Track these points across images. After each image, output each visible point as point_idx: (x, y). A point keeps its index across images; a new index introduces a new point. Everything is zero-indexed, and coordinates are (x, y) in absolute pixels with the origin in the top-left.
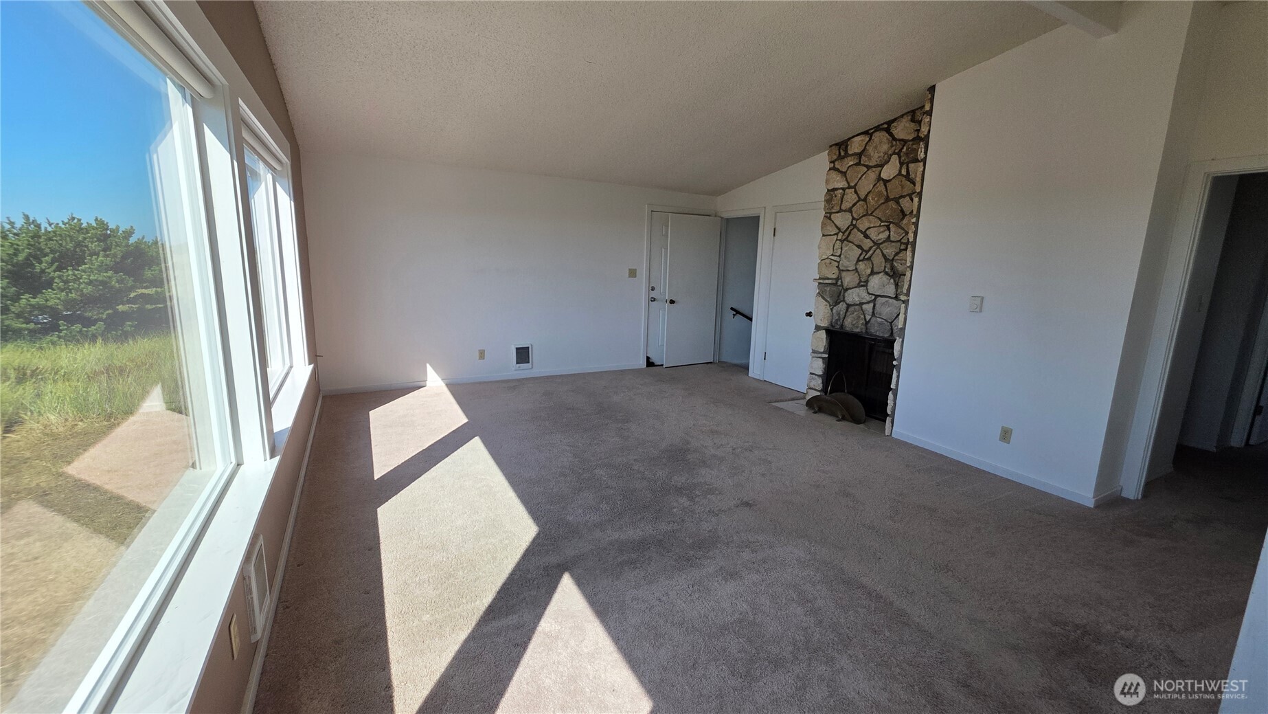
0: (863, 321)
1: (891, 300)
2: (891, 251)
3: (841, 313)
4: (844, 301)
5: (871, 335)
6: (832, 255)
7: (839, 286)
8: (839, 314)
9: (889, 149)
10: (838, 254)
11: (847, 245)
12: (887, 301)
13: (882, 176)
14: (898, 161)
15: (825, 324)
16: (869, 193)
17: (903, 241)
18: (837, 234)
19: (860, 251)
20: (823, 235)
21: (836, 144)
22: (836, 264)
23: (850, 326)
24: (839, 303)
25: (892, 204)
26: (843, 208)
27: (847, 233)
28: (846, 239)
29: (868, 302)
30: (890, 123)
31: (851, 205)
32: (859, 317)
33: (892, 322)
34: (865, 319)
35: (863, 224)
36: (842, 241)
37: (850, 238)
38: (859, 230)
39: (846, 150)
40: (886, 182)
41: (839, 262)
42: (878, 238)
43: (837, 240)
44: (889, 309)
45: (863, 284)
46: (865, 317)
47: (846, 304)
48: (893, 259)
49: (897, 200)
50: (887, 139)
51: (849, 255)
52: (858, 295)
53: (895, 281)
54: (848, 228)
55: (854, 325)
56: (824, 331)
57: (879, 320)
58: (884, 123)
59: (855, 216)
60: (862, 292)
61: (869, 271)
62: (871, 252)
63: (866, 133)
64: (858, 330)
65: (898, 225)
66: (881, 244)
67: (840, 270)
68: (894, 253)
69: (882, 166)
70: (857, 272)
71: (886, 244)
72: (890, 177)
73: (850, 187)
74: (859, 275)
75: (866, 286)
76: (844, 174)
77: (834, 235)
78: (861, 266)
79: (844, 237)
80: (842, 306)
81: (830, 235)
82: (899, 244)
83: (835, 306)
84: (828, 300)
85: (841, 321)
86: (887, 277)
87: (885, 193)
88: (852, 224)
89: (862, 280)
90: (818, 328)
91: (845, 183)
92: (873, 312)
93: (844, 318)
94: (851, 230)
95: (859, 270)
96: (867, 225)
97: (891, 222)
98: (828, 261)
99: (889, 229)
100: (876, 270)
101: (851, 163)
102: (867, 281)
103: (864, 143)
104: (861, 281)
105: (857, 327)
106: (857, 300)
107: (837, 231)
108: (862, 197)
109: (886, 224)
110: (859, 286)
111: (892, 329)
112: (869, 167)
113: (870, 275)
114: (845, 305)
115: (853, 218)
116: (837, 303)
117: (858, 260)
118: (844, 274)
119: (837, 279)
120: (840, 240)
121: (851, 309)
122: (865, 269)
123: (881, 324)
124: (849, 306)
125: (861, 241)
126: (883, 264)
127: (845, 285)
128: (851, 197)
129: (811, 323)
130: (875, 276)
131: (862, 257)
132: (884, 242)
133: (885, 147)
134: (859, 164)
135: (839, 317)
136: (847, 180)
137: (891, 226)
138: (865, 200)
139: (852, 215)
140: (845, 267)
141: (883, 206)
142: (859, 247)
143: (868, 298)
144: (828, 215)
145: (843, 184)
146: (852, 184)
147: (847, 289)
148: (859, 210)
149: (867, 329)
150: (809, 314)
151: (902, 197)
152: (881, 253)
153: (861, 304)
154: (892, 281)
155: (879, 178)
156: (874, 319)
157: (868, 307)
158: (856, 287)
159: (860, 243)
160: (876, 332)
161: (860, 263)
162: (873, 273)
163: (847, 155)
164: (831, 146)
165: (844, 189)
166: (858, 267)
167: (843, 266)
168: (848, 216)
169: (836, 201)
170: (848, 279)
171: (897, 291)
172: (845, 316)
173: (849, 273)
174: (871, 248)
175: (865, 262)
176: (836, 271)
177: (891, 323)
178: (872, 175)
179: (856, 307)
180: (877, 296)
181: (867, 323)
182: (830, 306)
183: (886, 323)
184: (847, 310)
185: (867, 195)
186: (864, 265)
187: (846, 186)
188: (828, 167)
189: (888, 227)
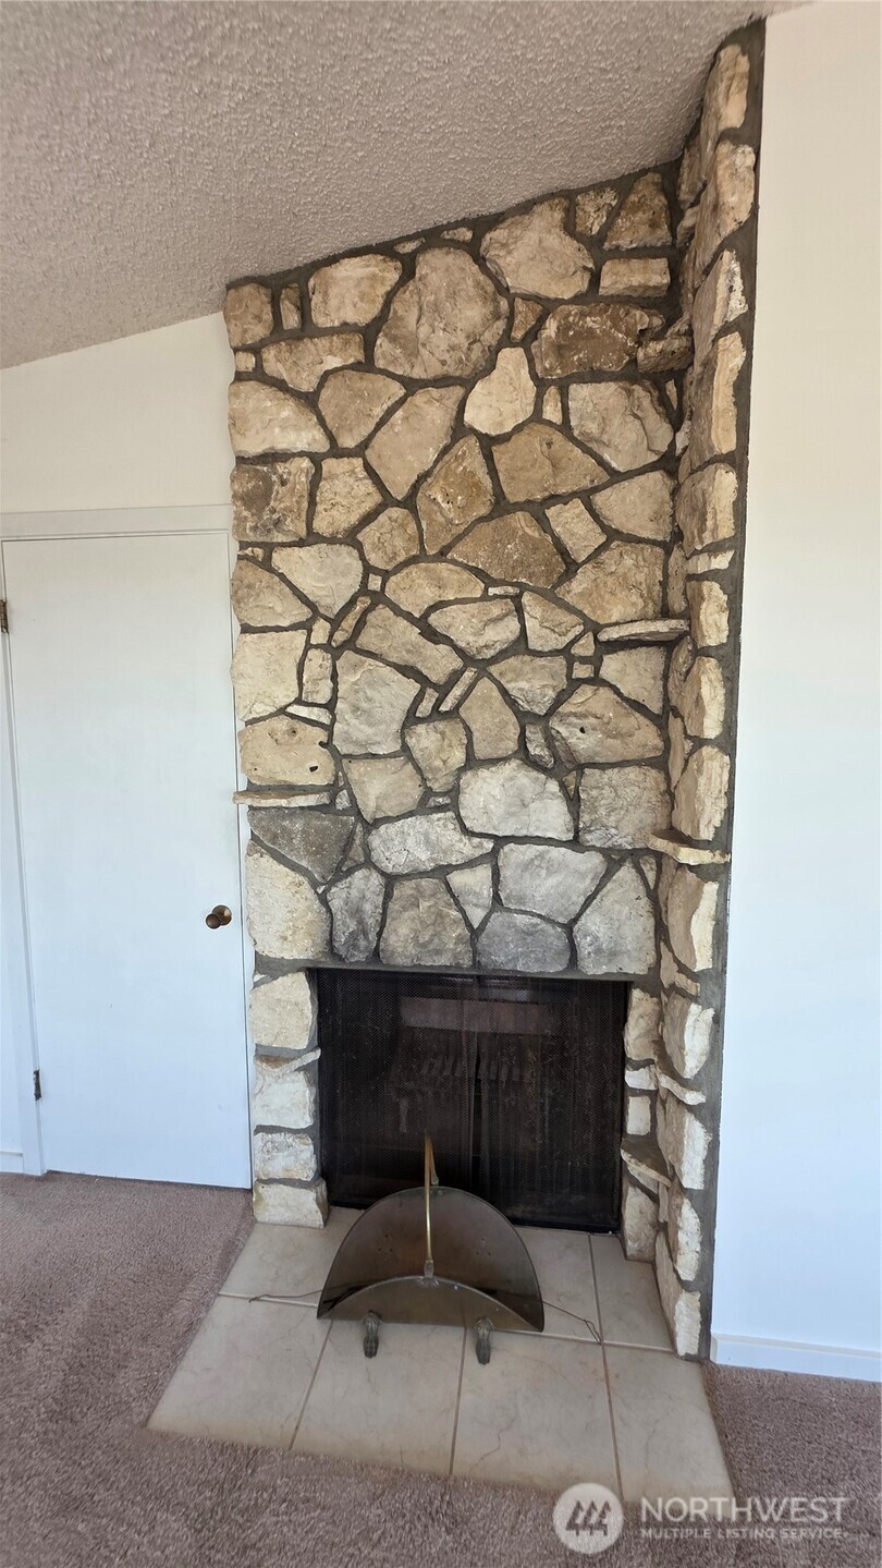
0: (461, 930)
1: (557, 853)
2: (537, 684)
3: (368, 907)
4: (369, 863)
5: (496, 972)
6: (299, 701)
7: (344, 812)
8: (356, 913)
9: (486, 326)
10: (323, 695)
11: (355, 667)
12: (541, 856)
13: (468, 418)
14: (525, 371)
15: (303, 948)
16: (423, 477)
17: (577, 650)
18: (307, 626)
19: (413, 688)
20: (246, 629)
21: (260, 281)
22: (322, 736)
23: (412, 950)
24: (350, 872)
25: (521, 521)
26: (321, 525)
27: (350, 622)
28: (350, 644)
29: (471, 864)
30: (484, 224)
31: (354, 519)
32: (440, 915)
33: (575, 920)
34: (469, 925)
35: (414, 591)
36: (334, 651)
37: (367, 639)
38: (397, 611)
39: (304, 309)
40: (488, 443)
41: (329, 729)
42: (481, 642)
43: (308, 646)
44: (552, 881)
45: (440, 800)
46: (463, 912)
47: (383, 874)
48: (552, 711)
49: (537, 510)
50: (478, 284)
51: (369, 700)
52: (427, 842)
53: (563, 786)
54: (352, 602)
55: (424, 945)
56: (302, 976)
57: (521, 920)
58: (463, 223)
59: (375, 559)
60: (440, 828)
61: (458, 757)
62: (457, 691)
63: (386, 250)
64: (444, 960)
65: (551, 596)
66: (494, 660)
67: (338, 758)
68: (551, 694)
69: (468, 384)
70: (411, 759)
71: (513, 661)
72: (501, 424)
73: (337, 452)
74: (418, 770)
75: (454, 806)
76: (309, 400)
77: (294, 627)
78: (424, 739)
79: (340, 637)
80: (363, 884)
81: (278, 629)
82: (561, 661)
83: (332, 883)
84: (304, 863)
85: (372, 936)
86: (535, 774)
87: (487, 482)
88: (364, 589)
89: (436, 787)
90: (268, 968)
91: (319, 434)
92: (496, 898)
93: (383, 925)
94: (366, 612)
95: (417, 754)
96: (429, 595)
97: (523, 588)
98: (282, 724)
99: (520, 610)
100: (481, 751)
101: (333, 362)
102: (454, 792)
103: (382, 290)
104: (428, 792)
105: (438, 952)
106: (424, 858)
107: (305, 613)
108: (399, 492)
109: (511, 590)
110: (424, 807)
111: (573, 948)
112: (412, 386)
113: (462, 770)
114: (376, 880)
115: (368, 569)
116: (340, 873)
117: (411, 719)
118: (356, 771)
119: (333, 789)
120: (326, 647)
121: (404, 890)
122: (440, 750)
123: (529, 933)
124: (391, 880)
125: (414, 650)
126: (513, 731)
127: (369, 808)
128: (346, 493)
129: (232, 950)
130: (484, 773)
131: (425, 707)
132: (503, 655)
133: (472, 313)
134: (366, 365)
135: (361, 922)
136: (322, 422)
137: (526, 599)
138: (409, 503)
139: (362, 557)
140: (357, 743)
141: (486, 529)
142: (407, 671)
143: (467, 848)
144: (259, 552)
145: (308, 437)
146: (348, 441)
147: (377, 823)
148: (388, 537)
149: (475, 952)
150: (218, 918)
151: (554, 499)
152: (496, 693)
153: (442, 872)
154: (553, 786)
155: (459, 429)
156: (498, 919)
157: (474, 882)
158: (411, 814)
159: (411, 660)
160: (516, 959)
161: (421, 729)
162: (472, 762)
163: (307, 329)
164: (233, 285)
165: (316, 459)
166: (411, 742)
167: (347, 739)
168: (347, 558)
169: (285, 500)
170: (376, 788)
171: (576, 817)
172: (384, 914)
173: (380, 764)
174: (455, 677)
175: (441, 725)
176: (322, 758)
177: (569, 928)
178: (433, 412)
179: (424, 882)
180: (500, 841)
181: (475, 933)
182: (314, 885)
183: (543, 925)
184: (388, 896)
185: (415, 488)
186: (435, 737)
187: (322, 445)
188: (223, 365)
189: (517, 599)
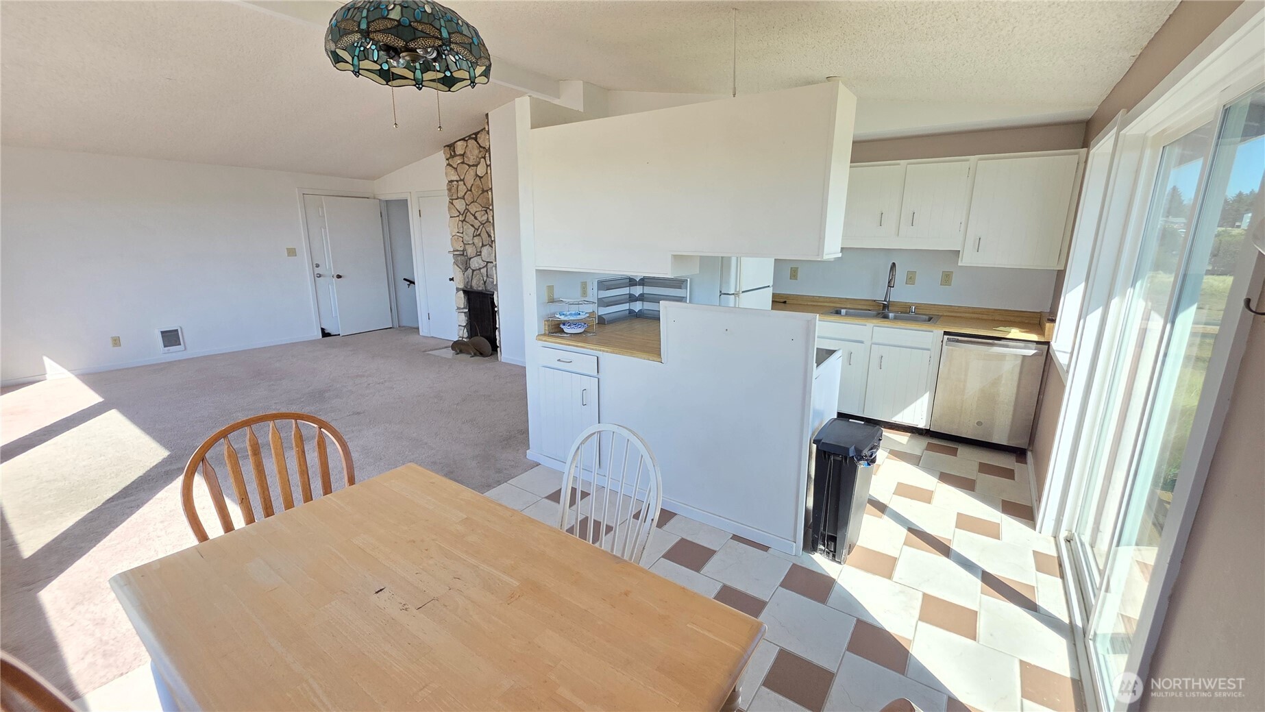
0: (482, 282)
3: (470, 276)
4: (470, 267)
5: (489, 291)
6: (458, 232)
7: (466, 256)
8: (468, 278)
9: (479, 154)
10: (461, 231)
11: (465, 225)
13: (477, 173)
14: (485, 164)
15: (461, 286)
16: (472, 185)
19: (474, 229)
20: (451, 217)
21: (448, 146)
22: (461, 239)
24: (468, 269)
25: (486, 194)
26: (459, 195)
27: (464, 215)
28: (464, 220)
29: (484, 267)
30: (476, 134)
31: (464, 194)
32: (480, 279)
34: (483, 280)
35: (473, 208)
36: (462, 222)
37: (467, 219)
38: (471, 213)
39: (454, 151)
40: (480, 178)
41: (463, 238)
42: (482, 220)
43: (459, 220)
46: (483, 278)
47: (472, 269)
49: (488, 192)
51: (468, 232)
52: (477, 263)
54: (464, 211)
55: (477, 285)
56: (462, 292)
58: (474, 134)
59: (467, 202)
60: (479, 260)
61: (481, 245)
62: (480, 230)
63: (463, 139)
64: (480, 289)
66: (485, 223)
67: (464, 244)
69: (477, 166)
70: (474, 244)
71: (487, 224)
72: (482, 175)
73: (461, 180)
74: (476, 247)
75: (480, 255)
76: (456, 169)
77: (457, 216)
78: (476, 240)
79: (463, 218)
80: (470, 271)
81: (455, 217)
83: (465, 272)
84: (461, 267)
85: (470, 283)
86: (490, 248)
88: (466, 209)
90: (458, 290)
91: (458, 176)
92: (487, 275)
93: (472, 280)
94: (466, 213)
96: (475, 209)
97: (488, 208)
98: (456, 237)
100: (484, 243)
101: (459, 162)
102: (481, 252)
103: (464, 147)
104: (477, 252)
105: (480, 286)
106: (477, 266)
107: (458, 214)
108: (469, 188)
109: (485, 209)
110: (477, 255)
112: (469, 166)
113: (482, 247)
114: (471, 271)
115: (467, 204)
116: (466, 269)
117: (474, 236)
118: (467, 246)
119: (463, 251)
120: (461, 220)
121: (475, 273)
122: (478, 243)
124: (473, 271)
125: (473, 221)
127: (469, 255)
128: (462, 189)
129: (453, 285)
130: (485, 248)
131: (475, 234)
133: (476, 152)
134: (463, 163)
135: (469, 280)
136: (458, 174)
137: (488, 210)
138: (471, 190)
139: (465, 202)
140: (467, 241)
141: (482, 196)
142: (472, 226)
143: (483, 264)
144: (451, 201)
145: (456, 177)
146: (462, 178)
147: (470, 258)
148: (469, 198)
149: (485, 287)
150: (452, 279)
151: (489, 190)
152: (485, 231)
153: (480, 269)
155: (477, 175)
156: (488, 279)
157: (484, 271)
158: (475, 256)
159: (473, 223)
161: (475, 238)
162: (483, 246)
163: (455, 155)
164: (445, 147)
165: (457, 181)
166: (474, 241)
167: (465, 240)
168: (463, 202)
169: (454, 190)
170: (471, 251)
172: (472, 278)
173: (469, 246)
174: (479, 226)
175: (478, 237)
176: (462, 244)
177: (490, 282)
178: (472, 172)
179: (477, 272)
180: (488, 262)
181: (485, 282)
182: (463, 272)
184: (473, 274)
185: (471, 187)
187: (459, 179)
188: (445, 163)
189: (486, 211)
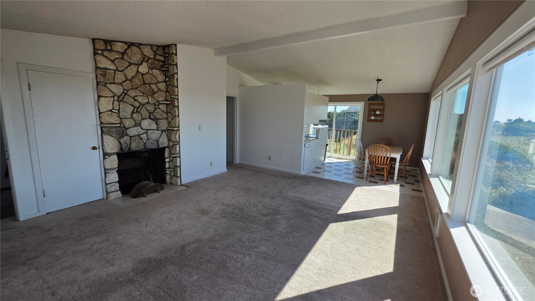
0: (143, 143)
1: (155, 131)
2: (151, 108)
3: (128, 142)
4: (127, 135)
5: (148, 149)
6: (113, 109)
7: (122, 127)
8: (126, 143)
9: (141, 58)
10: (118, 108)
11: (123, 104)
12: (153, 132)
13: (139, 70)
14: (147, 66)
15: (115, 150)
16: (133, 77)
17: (156, 104)
18: (114, 97)
19: (133, 108)
20: (101, 97)
21: (103, 40)
22: (118, 115)
23: (135, 147)
24: (124, 137)
25: (147, 86)
26: (116, 81)
27: (122, 97)
28: (122, 100)
29: (143, 134)
30: (140, 45)
31: (122, 81)
32: (139, 142)
33: (158, 140)
34: (144, 143)
35: (132, 93)
37: (125, 100)
38: (130, 96)
39: (111, 47)
40: (142, 74)
41: (119, 114)
42: (143, 102)
43: (114, 100)
44: (155, 135)
45: (138, 124)
46: (142, 141)
47: (130, 136)
48: (153, 112)
49: (150, 84)
50: (140, 52)
51: (126, 109)
52: (136, 131)
53: (155, 122)
54: (122, 94)
55: (137, 146)
56: (116, 155)
57: (151, 141)
58: (137, 43)
59: (125, 88)
60: (138, 129)
61: (140, 118)
62: (140, 109)
63: (125, 43)
64: (140, 148)
65: (152, 96)
66: (144, 104)
67: (120, 118)
68: (153, 110)
69: (139, 65)
70: (133, 119)
71: (148, 105)
72: (144, 72)
73: (117, 70)
74: (134, 120)
75: (140, 125)
76: (113, 61)
77: (111, 97)
78: (135, 116)
79: (120, 99)
80: (126, 139)
81: (108, 97)
82: (154, 105)
84: (115, 136)
85: (129, 146)
86: (151, 120)
87: (142, 80)
88: (123, 92)
89: (137, 123)
90: (107, 154)
91: (115, 67)
92: (147, 138)
93: (130, 144)
94: (124, 96)
95: (134, 118)
96: (134, 94)
97: (148, 95)
98: (110, 113)
99: (148, 98)
100: (143, 117)
101: (117, 56)
102: (140, 123)
103: (125, 48)
104: (136, 124)
105: (139, 147)
106: (136, 133)
107: (113, 95)
108: (129, 78)
110: (135, 126)
111: (158, 144)
112: (130, 64)
113: (141, 120)
114: (128, 138)
115: (124, 89)
116: (122, 137)
117: (133, 112)
118: (124, 120)
119: (120, 123)
120: (118, 100)
121: (133, 139)
122: (137, 117)
123: (152, 143)
124: (131, 137)
125: (133, 102)
126: (148, 115)
127: (127, 126)
128: (120, 78)
129: (100, 152)
130: (144, 120)
131: (135, 111)
132: (146, 104)
133: (139, 56)
134: (122, 58)
135: (126, 144)
136: (115, 65)
137: (149, 96)
139: (123, 87)
140: (124, 116)
141: (143, 86)
142: (132, 105)
143: (143, 131)
144: (104, 84)
145: (113, 67)
146: (120, 69)
147: (128, 128)
148: (127, 85)
149: (145, 146)
151: (152, 84)
152: (145, 109)
153: (139, 135)
154: (154, 122)
155: (138, 72)
156: (148, 141)
157: (144, 136)
158: (133, 127)
159: (133, 104)
160: (151, 146)
161: (134, 114)
162: (142, 119)
163: (112, 50)
164: (96, 39)
165: (115, 71)
166: (133, 116)
167: (122, 115)
168: (120, 87)
169: (109, 76)
170: (128, 123)
171: (157, 126)
172: (130, 143)
173: (128, 119)
174: (139, 107)
175: (137, 114)
176: (118, 118)
177: (158, 141)
178: (134, 69)
179: (136, 137)
180: (147, 130)
181: (145, 143)
182: (117, 139)
183: (155, 141)
184: (131, 140)
185: (131, 79)
186: (136, 115)
187: (115, 69)
188: (93, 51)
189: (148, 96)
